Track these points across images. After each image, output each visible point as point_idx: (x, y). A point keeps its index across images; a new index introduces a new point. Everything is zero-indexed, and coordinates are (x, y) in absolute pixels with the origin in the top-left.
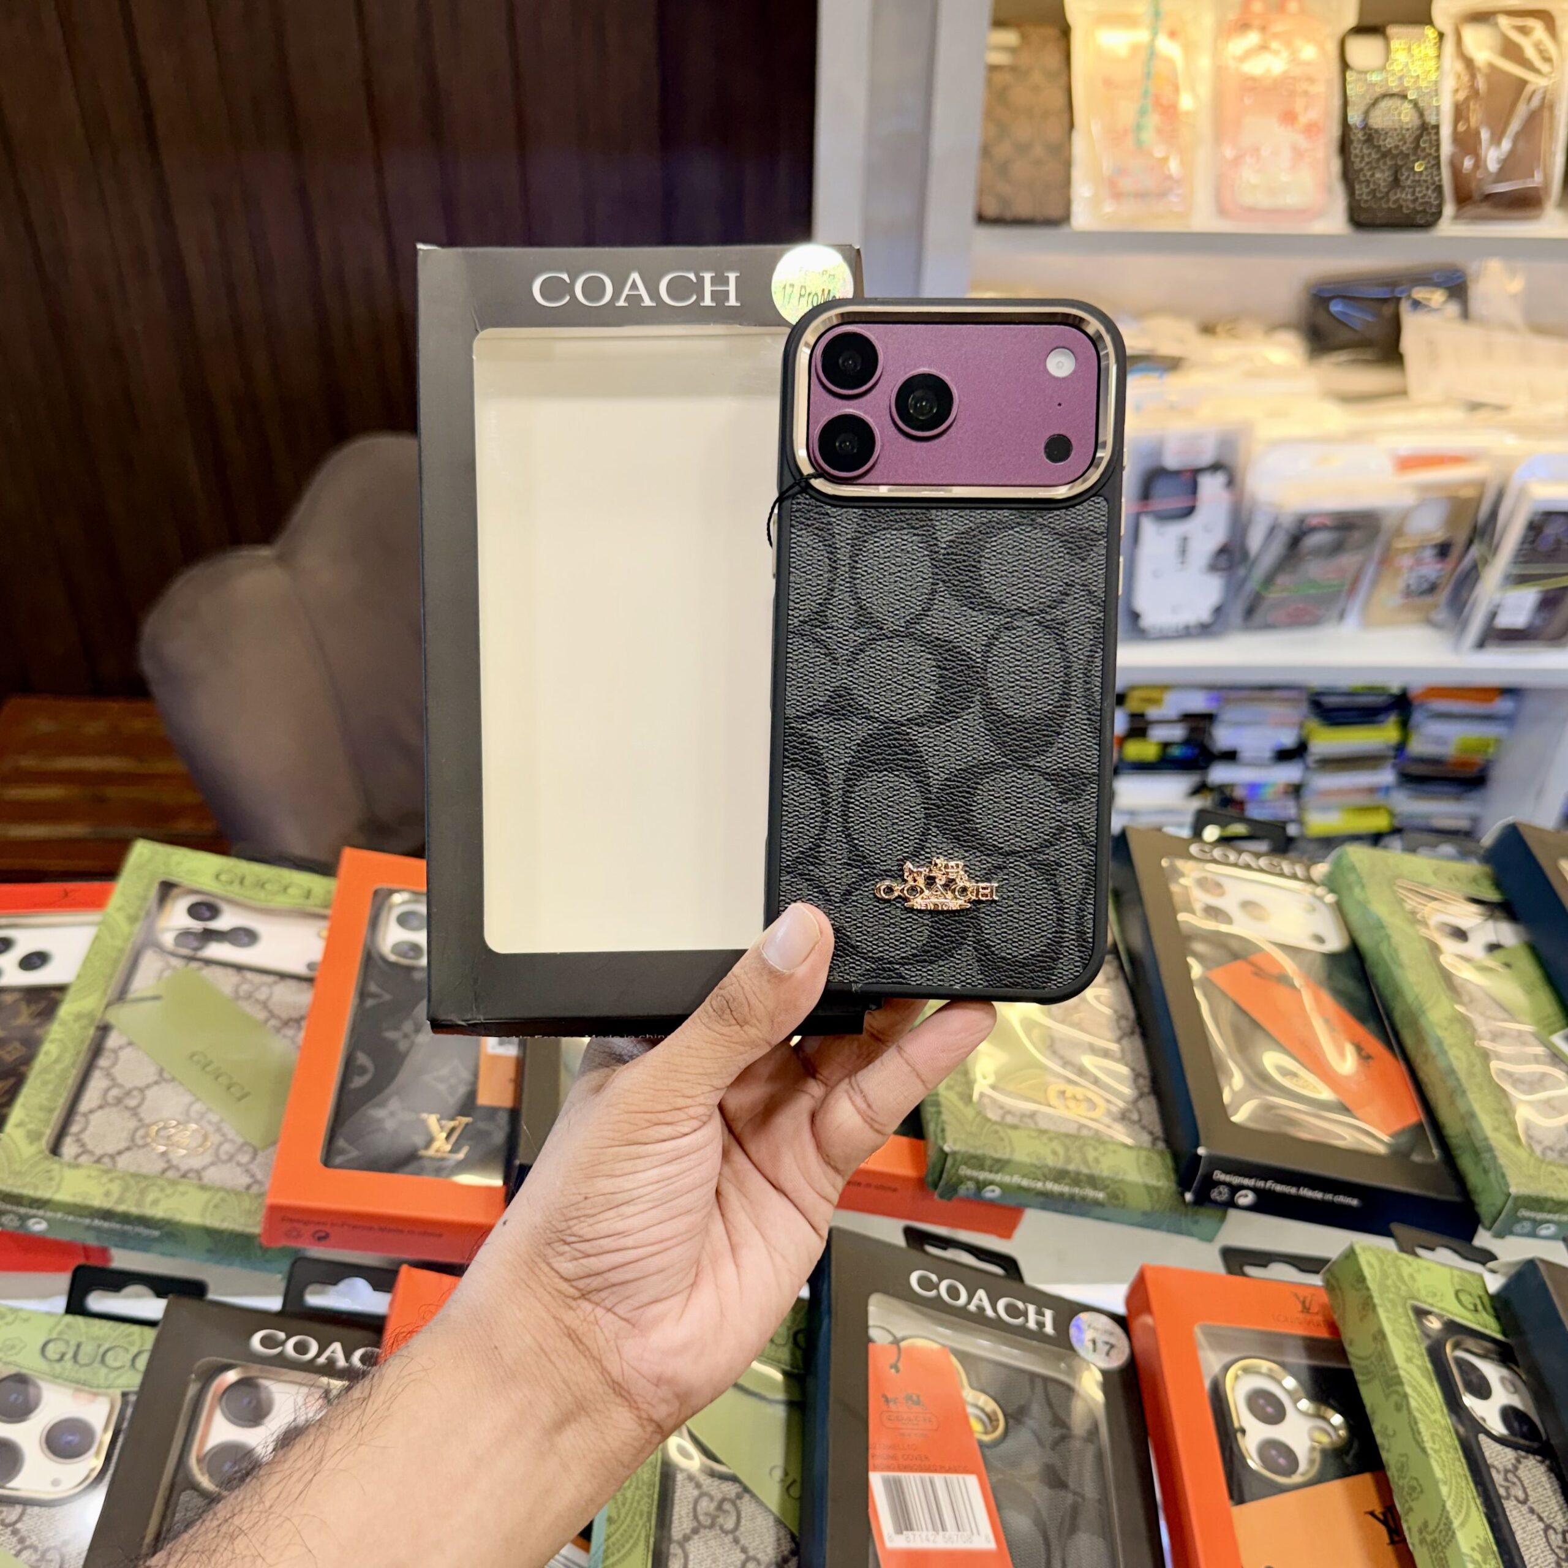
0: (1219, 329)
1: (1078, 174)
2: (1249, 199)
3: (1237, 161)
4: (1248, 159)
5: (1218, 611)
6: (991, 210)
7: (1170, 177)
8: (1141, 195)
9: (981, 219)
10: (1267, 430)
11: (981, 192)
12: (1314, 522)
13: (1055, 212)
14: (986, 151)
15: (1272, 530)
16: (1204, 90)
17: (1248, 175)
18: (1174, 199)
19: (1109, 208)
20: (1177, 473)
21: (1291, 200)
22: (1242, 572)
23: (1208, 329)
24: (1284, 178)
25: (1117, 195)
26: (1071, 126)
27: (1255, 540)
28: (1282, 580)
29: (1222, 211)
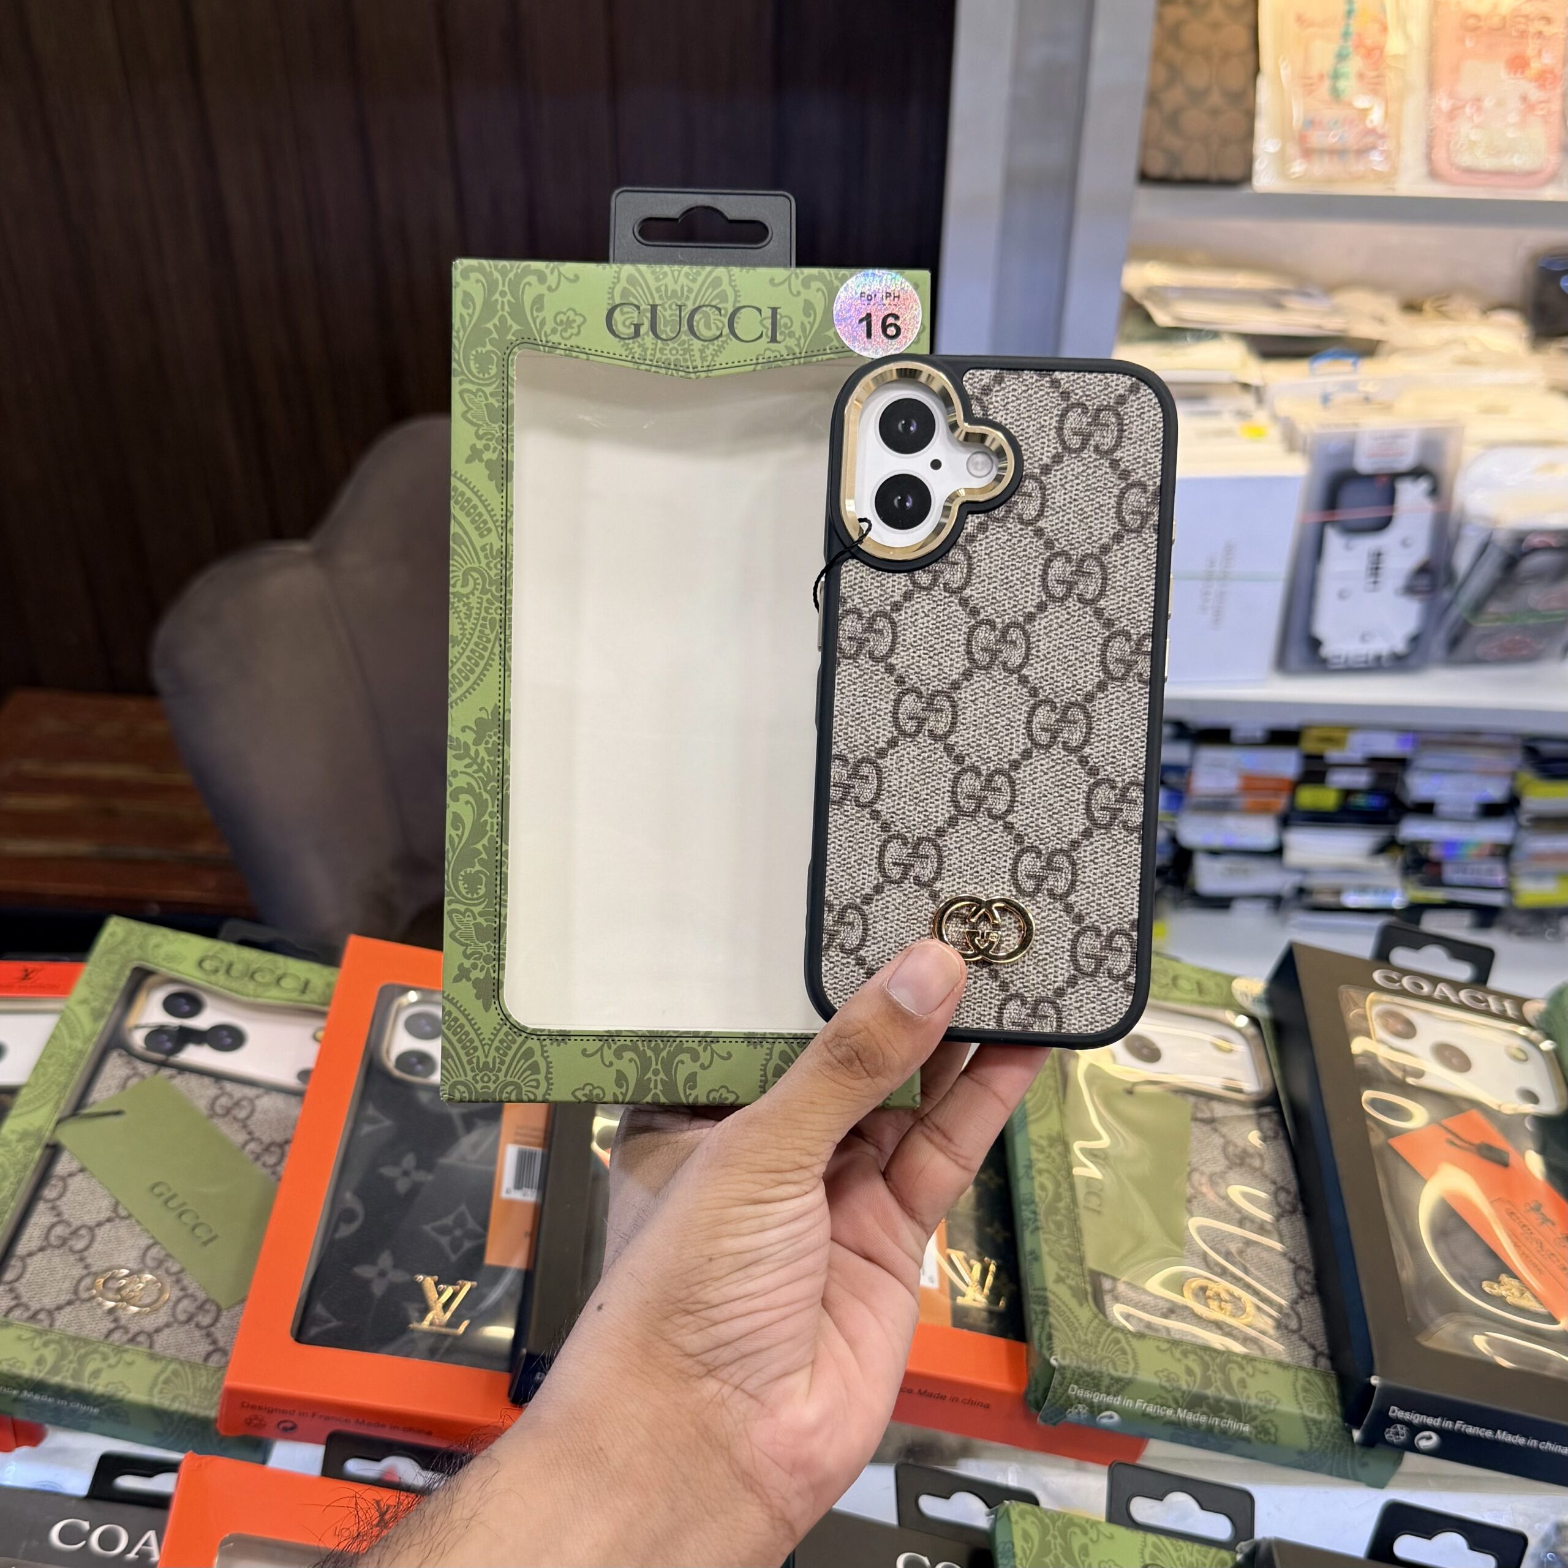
0: (1427, 306)
1: (1262, 126)
2: (1466, 160)
3: (1452, 115)
4: (1468, 110)
5: (1415, 640)
6: (1157, 167)
7: (1372, 132)
8: (1337, 153)
9: (1145, 178)
10: (1480, 429)
11: (1145, 145)
12: (1536, 541)
13: (1233, 171)
14: (1153, 99)
15: (1484, 548)
16: (1417, 30)
17: (1466, 130)
18: (1375, 157)
19: (1298, 167)
20: (1370, 478)
21: (1517, 162)
22: (1446, 595)
23: (1412, 307)
24: (1511, 134)
25: (1308, 153)
26: (1257, 70)
27: (1463, 559)
28: (1494, 607)
29: (1434, 174)
